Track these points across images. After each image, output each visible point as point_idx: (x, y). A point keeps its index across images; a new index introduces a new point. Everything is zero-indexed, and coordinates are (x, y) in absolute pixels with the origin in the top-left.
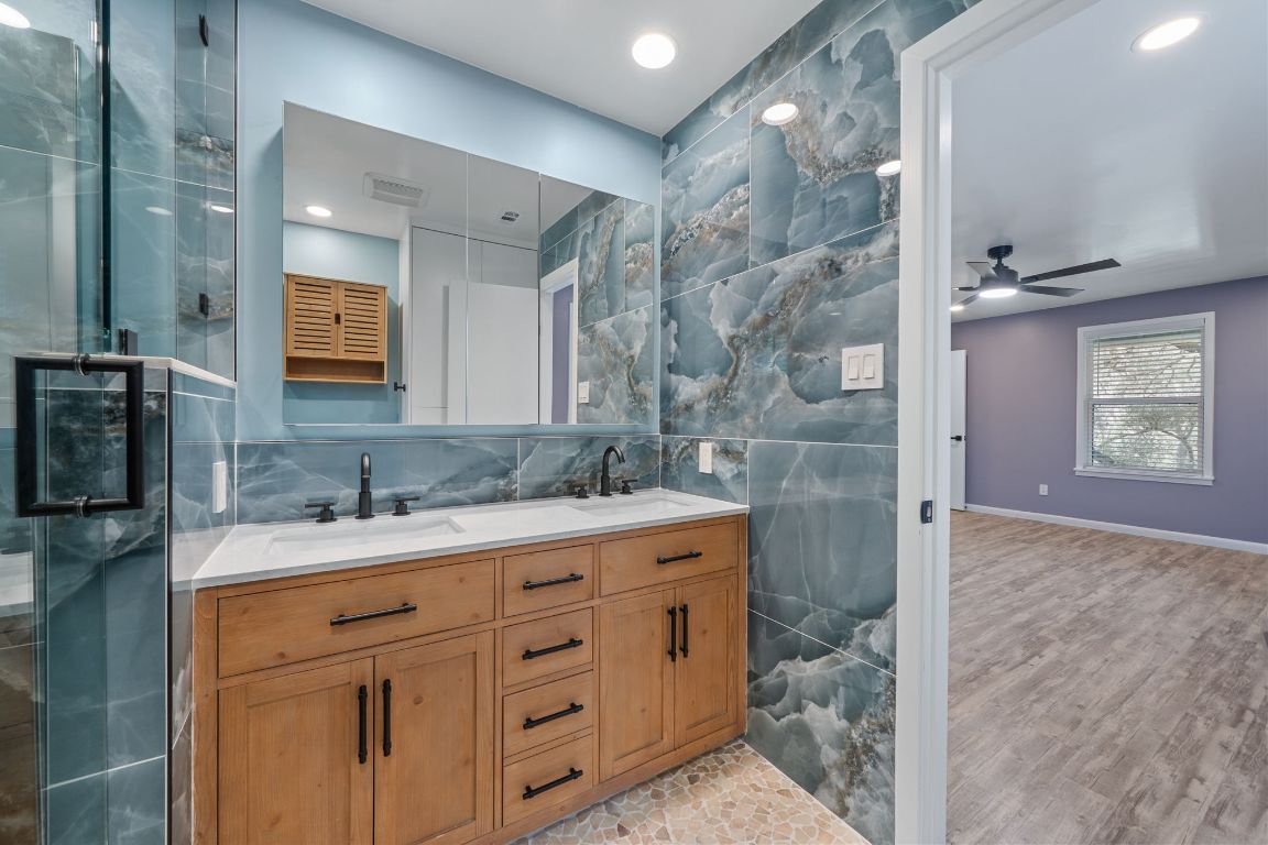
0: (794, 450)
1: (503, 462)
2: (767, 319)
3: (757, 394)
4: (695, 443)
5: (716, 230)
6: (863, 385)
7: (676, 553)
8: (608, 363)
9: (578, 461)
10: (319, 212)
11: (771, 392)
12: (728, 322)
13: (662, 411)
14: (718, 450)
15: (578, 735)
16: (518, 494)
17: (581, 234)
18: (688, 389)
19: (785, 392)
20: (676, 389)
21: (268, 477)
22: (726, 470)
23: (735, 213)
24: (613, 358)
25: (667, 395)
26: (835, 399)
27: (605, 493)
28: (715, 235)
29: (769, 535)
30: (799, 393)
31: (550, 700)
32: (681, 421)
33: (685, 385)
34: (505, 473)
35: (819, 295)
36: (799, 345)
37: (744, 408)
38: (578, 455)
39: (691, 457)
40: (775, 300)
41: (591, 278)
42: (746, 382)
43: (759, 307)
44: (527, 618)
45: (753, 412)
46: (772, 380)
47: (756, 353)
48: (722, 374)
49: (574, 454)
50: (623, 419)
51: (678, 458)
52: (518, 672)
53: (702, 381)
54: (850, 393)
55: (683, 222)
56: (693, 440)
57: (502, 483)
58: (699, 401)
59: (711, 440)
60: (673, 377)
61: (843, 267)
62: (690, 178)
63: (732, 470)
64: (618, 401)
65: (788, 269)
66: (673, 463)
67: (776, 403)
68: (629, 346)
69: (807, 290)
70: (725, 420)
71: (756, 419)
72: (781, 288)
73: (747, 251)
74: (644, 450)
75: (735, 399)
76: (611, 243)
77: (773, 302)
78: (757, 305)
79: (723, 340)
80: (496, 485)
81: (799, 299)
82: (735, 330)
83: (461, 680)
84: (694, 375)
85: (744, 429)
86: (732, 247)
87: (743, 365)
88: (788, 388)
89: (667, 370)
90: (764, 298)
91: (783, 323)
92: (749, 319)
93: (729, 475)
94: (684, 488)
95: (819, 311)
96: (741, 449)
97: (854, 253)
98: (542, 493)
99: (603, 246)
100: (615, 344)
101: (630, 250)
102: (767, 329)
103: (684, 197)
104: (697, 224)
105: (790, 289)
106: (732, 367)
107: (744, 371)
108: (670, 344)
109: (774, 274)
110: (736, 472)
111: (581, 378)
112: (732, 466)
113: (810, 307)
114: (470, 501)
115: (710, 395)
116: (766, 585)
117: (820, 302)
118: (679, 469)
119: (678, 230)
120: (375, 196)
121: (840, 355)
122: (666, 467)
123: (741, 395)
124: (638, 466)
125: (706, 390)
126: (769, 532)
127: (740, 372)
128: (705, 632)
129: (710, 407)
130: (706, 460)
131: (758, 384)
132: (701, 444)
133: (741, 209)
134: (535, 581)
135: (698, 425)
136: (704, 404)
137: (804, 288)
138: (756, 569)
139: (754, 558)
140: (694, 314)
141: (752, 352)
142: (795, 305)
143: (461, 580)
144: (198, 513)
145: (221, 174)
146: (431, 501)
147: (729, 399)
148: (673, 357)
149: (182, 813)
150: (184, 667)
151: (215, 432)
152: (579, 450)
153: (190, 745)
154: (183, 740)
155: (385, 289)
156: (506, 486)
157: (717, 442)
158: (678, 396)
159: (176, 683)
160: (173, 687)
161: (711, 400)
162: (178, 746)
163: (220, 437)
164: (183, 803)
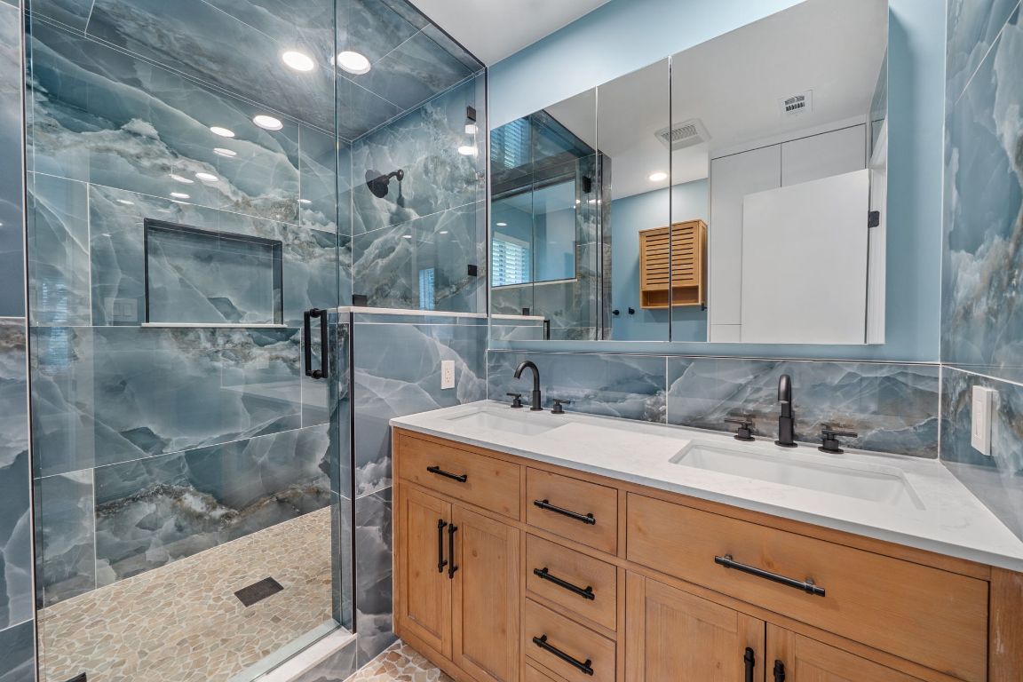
1: (650, 381)
4: (970, 383)
9: (749, 389)
12: (1016, 109)
13: (943, 320)
14: (998, 406)
16: (666, 417)
18: (968, 275)
20: (956, 276)
21: (498, 373)
22: (1009, 453)
27: (785, 440)
32: (959, 339)
33: (965, 269)
34: (652, 392)
38: (749, 383)
39: (968, 413)
48: (1006, 233)
49: (742, 381)
51: (956, 410)
53: (982, 256)
56: (969, 378)
57: (649, 402)
58: (978, 298)
59: (989, 382)
60: (954, 256)
63: (1016, 457)
66: (951, 418)
70: (1008, 339)
74: (899, 389)
79: (1009, 153)
80: (643, 404)
84: (973, 246)
89: (949, 247)
94: (959, 472)
98: (694, 420)
106: (1020, 214)
108: (952, 192)
112: (1017, 447)
114: (618, 414)
115: (991, 282)
118: (956, 434)
122: (945, 424)
129: (990, 311)
130: (981, 422)
132: (975, 388)
134: (553, 503)
135: (976, 349)
136: (984, 305)
143: (497, 473)
144: (401, 387)
145: (482, 192)
146: (585, 407)
147: (1015, 288)
148: (954, 217)
149: (372, 535)
150: (376, 462)
151: (438, 344)
152: (751, 377)
153: (389, 505)
154: (374, 499)
155: (698, 222)
156: (653, 406)
157: (998, 386)
158: (957, 292)
159: (361, 468)
160: (357, 469)
161: (992, 293)
162: (365, 500)
163: (449, 346)
164: (375, 531)
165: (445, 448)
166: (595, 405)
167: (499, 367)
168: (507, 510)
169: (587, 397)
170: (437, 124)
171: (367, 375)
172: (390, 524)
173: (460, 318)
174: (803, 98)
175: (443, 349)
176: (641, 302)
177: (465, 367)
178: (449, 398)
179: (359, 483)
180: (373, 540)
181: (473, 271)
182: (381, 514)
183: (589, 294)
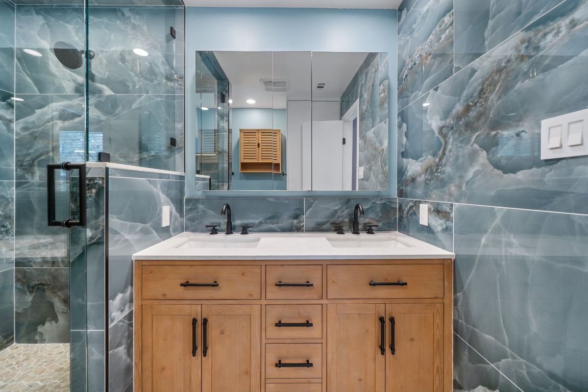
0: (493, 214)
1: (296, 211)
2: (468, 109)
3: (461, 168)
4: (417, 203)
5: (430, 54)
6: (567, 153)
7: (386, 280)
8: (372, 154)
9: (339, 212)
10: (251, 102)
11: (471, 166)
12: (439, 117)
13: (399, 182)
14: (432, 210)
15: (312, 381)
16: (304, 228)
17: (360, 85)
18: (414, 167)
19: (483, 165)
20: (407, 167)
21: (194, 213)
22: (438, 224)
23: (443, 36)
24: (374, 152)
25: (401, 172)
26: (534, 169)
27: (356, 232)
28: (430, 58)
29: (470, 279)
30: (497, 165)
31: (294, 354)
32: (409, 188)
33: (412, 165)
34: (296, 217)
35: (516, 77)
36: (497, 124)
37: (451, 179)
38: (340, 208)
39: (415, 213)
40: (474, 92)
41: (364, 107)
42: (452, 159)
43: (462, 101)
44: (279, 302)
45: (457, 181)
46: (473, 156)
47: (460, 136)
48: (434, 155)
49: (337, 208)
50: (378, 187)
51: (408, 213)
52: (275, 333)
53: (422, 161)
54: (551, 162)
55: (409, 58)
56: (416, 201)
57: (295, 221)
58: (420, 175)
59: (428, 202)
60: (405, 160)
61: (542, 44)
62: (414, 26)
63: (441, 225)
64: (377, 177)
65: (485, 64)
66: (404, 216)
67: (476, 174)
68: (381, 143)
69: (503, 76)
70: (436, 188)
71: (460, 187)
72: (480, 81)
73: (452, 61)
74: (387, 207)
75: (444, 173)
76: (373, 86)
77: (472, 95)
78: (459, 100)
79: (435, 130)
80: (293, 223)
81: (495, 86)
82: (443, 122)
83: (243, 327)
84: (416, 158)
85: (451, 195)
86: (440, 63)
87: (450, 147)
88: (486, 161)
89: (401, 157)
90: (465, 93)
91: (481, 109)
92: (454, 111)
93: (440, 229)
94: (411, 233)
95: (516, 91)
96: (448, 210)
97: (556, 26)
98: (318, 228)
99: (369, 88)
100: (375, 144)
101: (382, 86)
102: (468, 116)
103: (410, 40)
104: (418, 55)
105: (487, 79)
106: (442, 149)
107: (450, 151)
108: (402, 139)
109: (474, 71)
110: (445, 226)
111: (360, 166)
112: (442, 221)
113: (506, 90)
114: (279, 230)
115: (427, 170)
116: (468, 319)
117: (517, 83)
118: (408, 221)
119: (407, 63)
120: (267, 90)
121: (539, 126)
122: (401, 218)
123: (448, 169)
124: (381, 217)
125: (424, 167)
126: (470, 277)
127: (447, 152)
128: (412, 340)
129: (427, 179)
130: (424, 216)
131: (461, 160)
132: (421, 205)
133: (447, 31)
134: (284, 282)
135: (419, 192)
136: (423, 177)
137: (500, 76)
138: (460, 304)
139: (458, 294)
140: (416, 116)
141: (456, 136)
142: (492, 92)
143: (243, 274)
144: (139, 228)
145: (180, 89)
146: (260, 228)
147: (440, 172)
148: (404, 147)
149: (120, 355)
150: (123, 293)
151: (160, 193)
152: (341, 206)
153: (131, 325)
154: (122, 323)
155: (279, 130)
156: (297, 223)
157: (432, 203)
158: (407, 172)
159: (113, 300)
160: (110, 301)
161: (427, 174)
162: (116, 326)
163: (167, 195)
164: (122, 350)
165: (194, 267)
166: (265, 227)
167: (195, 209)
168: (251, 295)
169: (260, 223)
170: (134, 27)
171: (118, 220)
172: (132, 341)
173: (172, 175)
174: (324, 84)
175: (163, 197)
176: (240, 169)
177: (174, 210)
178: (166, 233)
179: (111, 313)
180: (121, 358)
181: (173, 142)
182: (126, 334)
183: (223, 164)
